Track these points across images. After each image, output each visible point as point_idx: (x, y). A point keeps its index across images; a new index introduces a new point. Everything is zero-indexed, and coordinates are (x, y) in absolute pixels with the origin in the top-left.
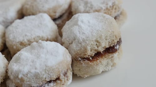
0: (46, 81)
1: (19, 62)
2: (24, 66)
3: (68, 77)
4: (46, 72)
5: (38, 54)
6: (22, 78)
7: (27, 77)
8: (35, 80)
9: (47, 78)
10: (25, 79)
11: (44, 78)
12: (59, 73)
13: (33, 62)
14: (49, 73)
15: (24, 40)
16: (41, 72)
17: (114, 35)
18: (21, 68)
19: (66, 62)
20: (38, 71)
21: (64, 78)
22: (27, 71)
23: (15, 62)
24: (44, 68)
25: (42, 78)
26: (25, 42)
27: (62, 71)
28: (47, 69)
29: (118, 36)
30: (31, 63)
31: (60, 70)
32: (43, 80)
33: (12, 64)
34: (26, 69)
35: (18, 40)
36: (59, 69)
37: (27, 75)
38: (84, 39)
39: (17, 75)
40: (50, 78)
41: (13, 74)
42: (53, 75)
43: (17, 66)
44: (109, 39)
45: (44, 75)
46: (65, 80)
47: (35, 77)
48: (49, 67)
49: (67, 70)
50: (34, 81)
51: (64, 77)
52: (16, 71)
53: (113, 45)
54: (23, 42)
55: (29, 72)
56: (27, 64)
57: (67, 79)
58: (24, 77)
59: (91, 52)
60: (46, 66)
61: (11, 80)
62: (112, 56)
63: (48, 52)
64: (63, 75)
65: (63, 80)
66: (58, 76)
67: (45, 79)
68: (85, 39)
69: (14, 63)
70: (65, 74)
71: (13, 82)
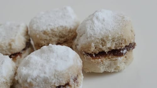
0: (55, 86)
1: (28, 66)
2: (33, 71)
3: (78, 83)
4: (55, 77)
5: (48, 58)
6: (30, 82)
7: (36, 81)
8: (44, 85)
9: (56, 83)
10: (34, 83)
11: (54, 82)
12: (68, 78)
13: (42, 66)
14: (59, 78)
15: (47, 29)
16: (50, 77)
17: (123, 39)
18: (30, 72)
19: (76, 67)
20: (47, 76)
21: (74, 84)
22: (36, 75)
23: (25, 66)
24: (54, 73)
25: (51, 83)
26: (48, 31)
27: (72, 77)
28: (56, 74)
29: (128, 41)
30: (41, 68)
31: (70, 75)
32: (52, 85)
33: (21, 68)
34: (35, 74)
35: (41, 29)
36: (68, 74)
37: (36, 79)
38: (91, 35)
39: (25, 79)
40: (60, 83)
41: (22, 78)
42: (63, 81)
43: (26, 70)
44: (117, 42)
45: (53, 80)
46: (74, 86)
47: (44, 81)
48: (58, 71)
49: (77, 75)
50: (42, 85)
51: (74, 82)
52: (25, 75)
53: (120, 48)
54: (47, 31)
55: (38, 76)
56: (36, 68)
57: (76, 85)
58: (33, 82)
59: (95, 50)
60: (56, 71)
61: (20, 84)
62: (117, 58)
63: (58, 56)
64: (73, 80)
65: (73, 86)
66: (67, 81)
67: (54, 84)
68: (93, 35)
69: (23, 66)
70: (75, 80)
71: (21, 86)
